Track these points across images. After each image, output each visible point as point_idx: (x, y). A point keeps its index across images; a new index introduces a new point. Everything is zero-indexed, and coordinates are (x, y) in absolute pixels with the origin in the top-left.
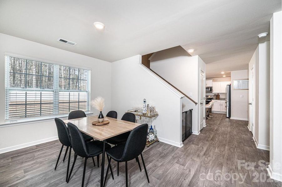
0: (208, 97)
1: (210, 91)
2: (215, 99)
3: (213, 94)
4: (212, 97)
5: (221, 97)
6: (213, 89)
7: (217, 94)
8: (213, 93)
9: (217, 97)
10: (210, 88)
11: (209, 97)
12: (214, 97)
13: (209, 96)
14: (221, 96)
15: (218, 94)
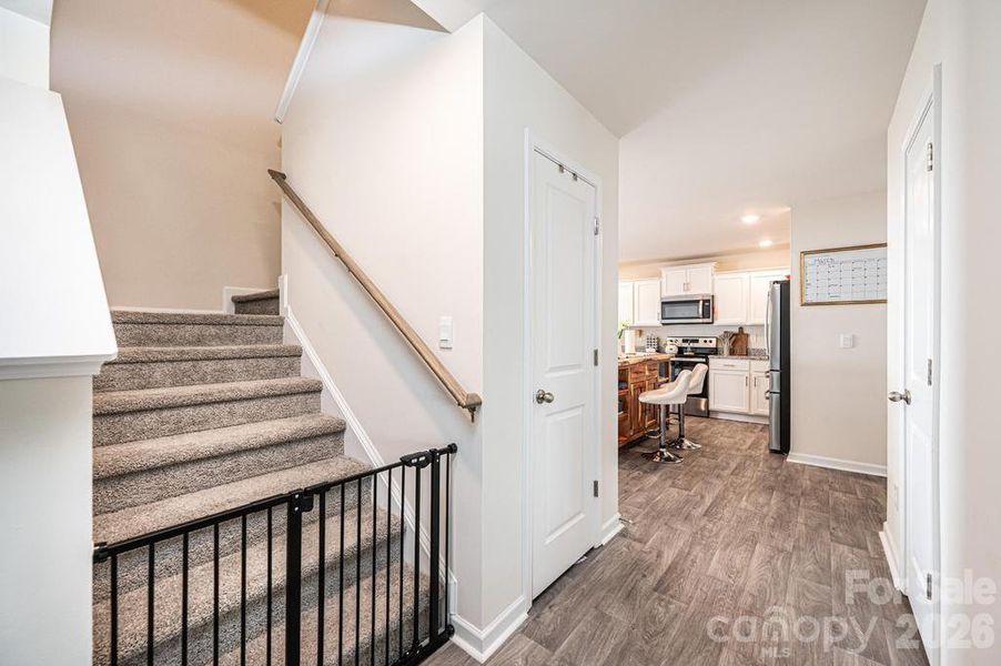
0: (696, 345)
1: (704, 317)
2: (726, 352)
3: (720, 333)
4: (713, 345)
5: (754, 342)
6: (718, 306)
7: (736, 331)
8: (716, 323)
9: (737, 343)
10: (704, 301)
11: (701, 344)
12: (720, 346)
13: (701, 340)
14: (752, 339)
15: (741, 328)
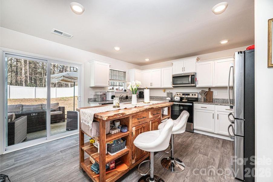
0: (189, 96)
1: (191, 83)
3: (199, 91)
4: (196, 97)
5: (217, 95)
6: (198, 77)
7: (207, 90)
8: (197, 86)
9: (208, 96)
10: (192, 76)
11: (191, 96)
12: (200, 97)
13: (191, 94)
14: (215, 94)
15: (210, 89)
